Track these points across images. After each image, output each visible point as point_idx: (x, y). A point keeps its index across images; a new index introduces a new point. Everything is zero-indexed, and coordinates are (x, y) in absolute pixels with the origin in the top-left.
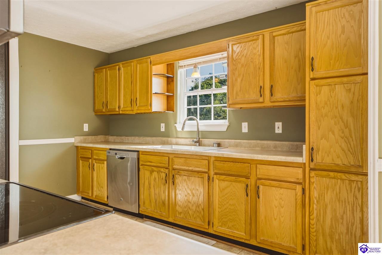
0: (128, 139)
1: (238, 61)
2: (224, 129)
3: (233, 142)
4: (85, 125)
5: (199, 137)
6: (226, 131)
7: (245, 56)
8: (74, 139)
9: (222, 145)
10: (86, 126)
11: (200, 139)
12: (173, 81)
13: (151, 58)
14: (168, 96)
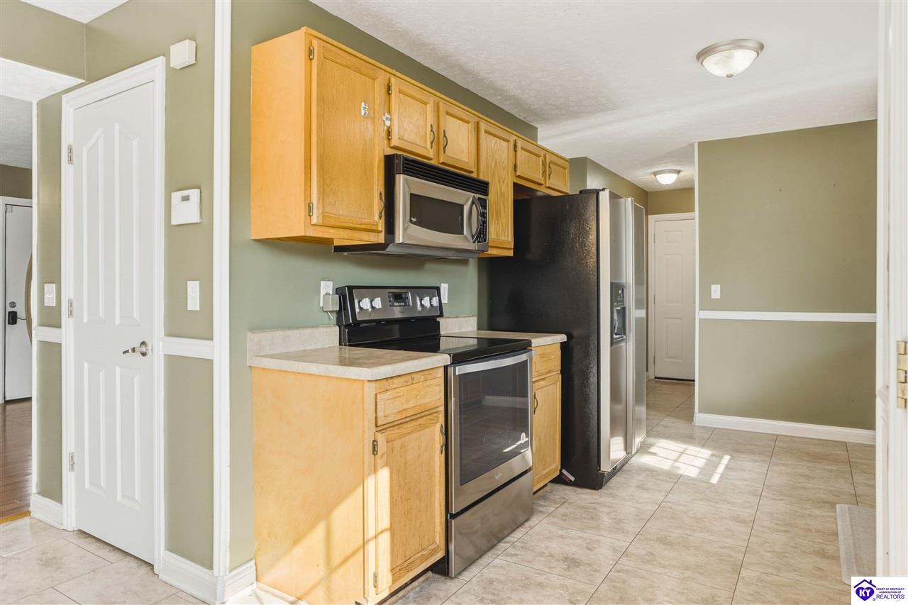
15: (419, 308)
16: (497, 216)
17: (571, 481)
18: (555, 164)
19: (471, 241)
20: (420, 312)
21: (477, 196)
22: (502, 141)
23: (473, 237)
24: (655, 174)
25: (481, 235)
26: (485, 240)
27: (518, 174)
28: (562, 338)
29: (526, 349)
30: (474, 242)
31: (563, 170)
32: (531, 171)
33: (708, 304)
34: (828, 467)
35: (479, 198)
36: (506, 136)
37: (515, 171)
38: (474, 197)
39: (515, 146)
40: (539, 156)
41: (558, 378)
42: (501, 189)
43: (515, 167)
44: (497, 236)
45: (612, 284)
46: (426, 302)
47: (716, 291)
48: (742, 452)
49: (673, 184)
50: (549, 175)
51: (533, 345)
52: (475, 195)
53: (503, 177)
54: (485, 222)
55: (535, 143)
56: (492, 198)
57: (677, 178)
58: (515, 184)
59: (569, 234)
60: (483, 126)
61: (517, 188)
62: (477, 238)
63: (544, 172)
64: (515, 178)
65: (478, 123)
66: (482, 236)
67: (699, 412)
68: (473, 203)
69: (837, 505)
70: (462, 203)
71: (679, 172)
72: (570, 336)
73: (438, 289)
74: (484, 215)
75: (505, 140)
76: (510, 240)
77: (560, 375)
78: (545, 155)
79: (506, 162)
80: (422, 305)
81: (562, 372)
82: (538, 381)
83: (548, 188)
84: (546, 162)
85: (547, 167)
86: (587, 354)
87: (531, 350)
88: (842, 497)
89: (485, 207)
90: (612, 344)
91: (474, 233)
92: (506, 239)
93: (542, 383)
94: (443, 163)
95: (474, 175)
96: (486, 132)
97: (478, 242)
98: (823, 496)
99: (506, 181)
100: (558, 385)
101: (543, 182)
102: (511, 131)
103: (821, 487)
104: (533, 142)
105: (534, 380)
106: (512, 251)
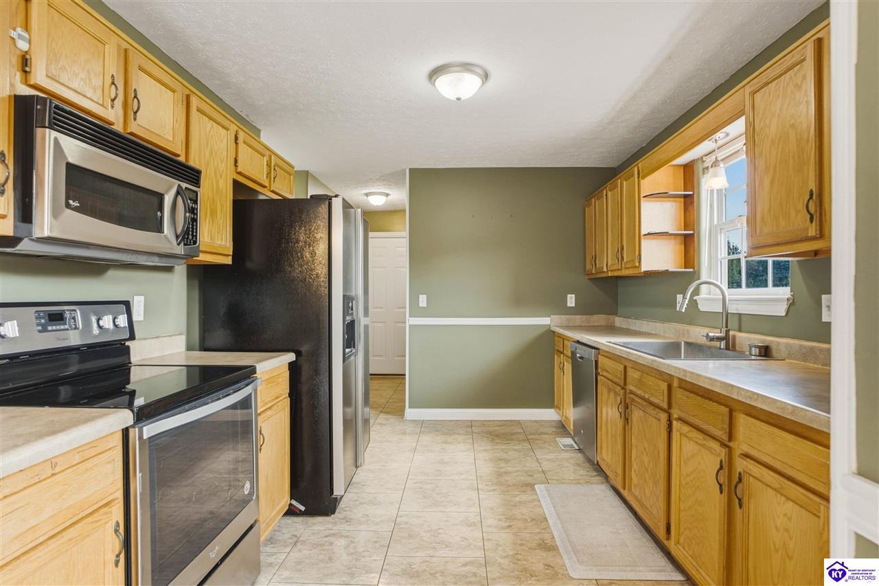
0: (635, 323)
1: (764, 134)
2: (781, 310)
3: (798, 347)
4: (569, 296)
5: (727, 327)
6: (786, 315)
7: (779, 115)
8: (549, 318)
9: (774, 353)
10: (571, 298)
11: (731, 333)
12: (692, 203)
13: (640, 165)
14: (686, 236)
15: (96, 331)
16: (212, 214)
17: (301, 511)
18: (281, 168)
19: (175, 243)
20: (96, 336)
21: (184, 185)
22: (220, 128)
23: (177, 237)
24: (367, 195)
25: (189, 235)
26: (195, 243)
27: (239, 170)
28: (291, 357)
29: (249, 377)
30: (179, 244)
31: (287, 175)
32: (254, 168)
33: (416, 311)
34: (516, 448)
35: (186, 188)
36: (226, 123)
37: (236, 166)
38: (179, 185)
39: (236, 138)
40: (263, 156)
41: (286, 403)
42: (217, 182)
43: (236, 161)
44: (211, 239)
45: (344, 296)
46: (107, 322)
47: (423, 301)
48: (450, 443)
49: (383, 205)
50: (274, 178)
51: (258, 372)
52: (181, 183)
53: (221, 171)
54: (194, 220)
55: (257, 139)
56: (204, 191)
57: (386, 200)
58: (236, 183)
59: (297, 241)
60: (194, 101)
61: (237, 185)
62: (183, 239)
63: (269, 174)
64: (235, 174)
65: (188, 97)
66: (190, 237)
67: (409, 407)
68: (178, 193)
69: (536, 486)
70: (162, 192)
71: (387, 195)
72: (298, 354)
73: (127, 304)
74: (193, 211)
75: (223, 127)
76: (228, 245)
77: (289, 399)
78: (270, 156)
79: (225, 153)
80: (100, 327)
81: (290, 395)
82: (264, 411)
83: (273, 192)
84: (271, 163)
85: (273, 169)
86: (317, 372)
87: (256, 378)
88: (535, 476)
89: (195, 202)
90: (344, 360)
91: (179, 231)
92: (223, 243)
93: (269, 413)
94: (131, 134)
95: (182, 159)
96: (199, 110)
97: (185, 245)
98: (522, 478)
99: (224, 176)
100: (286, 411)
101: (267, 185)
102: (232, 119)
103: (518, 469)
104: (256, 138)
105: (259, 411)
106: (230, 258)
